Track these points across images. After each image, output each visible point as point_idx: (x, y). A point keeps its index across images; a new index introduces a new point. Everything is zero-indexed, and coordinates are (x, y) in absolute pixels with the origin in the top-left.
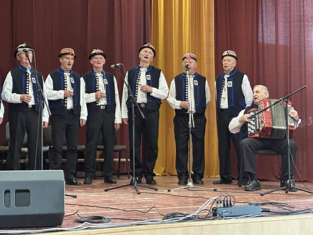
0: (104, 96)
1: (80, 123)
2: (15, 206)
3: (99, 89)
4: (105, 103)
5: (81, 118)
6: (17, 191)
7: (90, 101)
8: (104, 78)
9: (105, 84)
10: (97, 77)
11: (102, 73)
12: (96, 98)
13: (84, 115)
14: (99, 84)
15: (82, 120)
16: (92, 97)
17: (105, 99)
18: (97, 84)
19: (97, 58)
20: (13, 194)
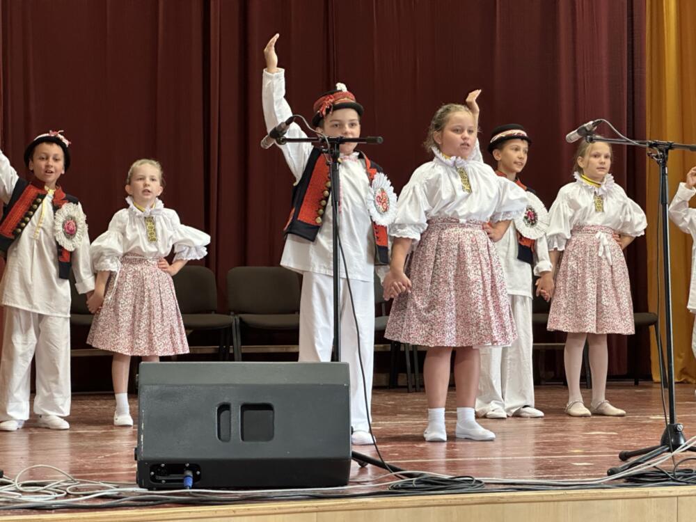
2: (241, 440)
6: (246, 407)
20: (236, 413)
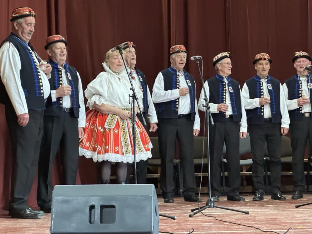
0: (307, 102)
1: (281, 132)
3: (303, 94)
4: (309, 110)
5: (281, 127)
7: (292, 109)
8: (308, 82)
9: (309, 89)
10: (301, 82)
11: (307, 76)
12: (298, 105)
13: (286, 122)
14: (302, 89)
15: (283, 128)
16: (294, 104)
17: (309, 105)
18: (300, 89)
19: (300, 62)
